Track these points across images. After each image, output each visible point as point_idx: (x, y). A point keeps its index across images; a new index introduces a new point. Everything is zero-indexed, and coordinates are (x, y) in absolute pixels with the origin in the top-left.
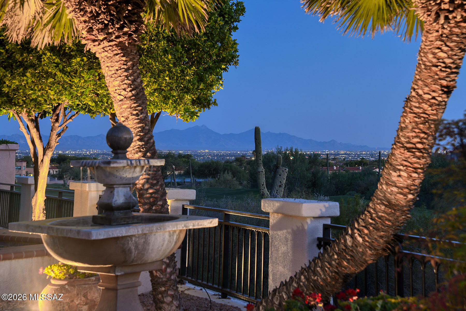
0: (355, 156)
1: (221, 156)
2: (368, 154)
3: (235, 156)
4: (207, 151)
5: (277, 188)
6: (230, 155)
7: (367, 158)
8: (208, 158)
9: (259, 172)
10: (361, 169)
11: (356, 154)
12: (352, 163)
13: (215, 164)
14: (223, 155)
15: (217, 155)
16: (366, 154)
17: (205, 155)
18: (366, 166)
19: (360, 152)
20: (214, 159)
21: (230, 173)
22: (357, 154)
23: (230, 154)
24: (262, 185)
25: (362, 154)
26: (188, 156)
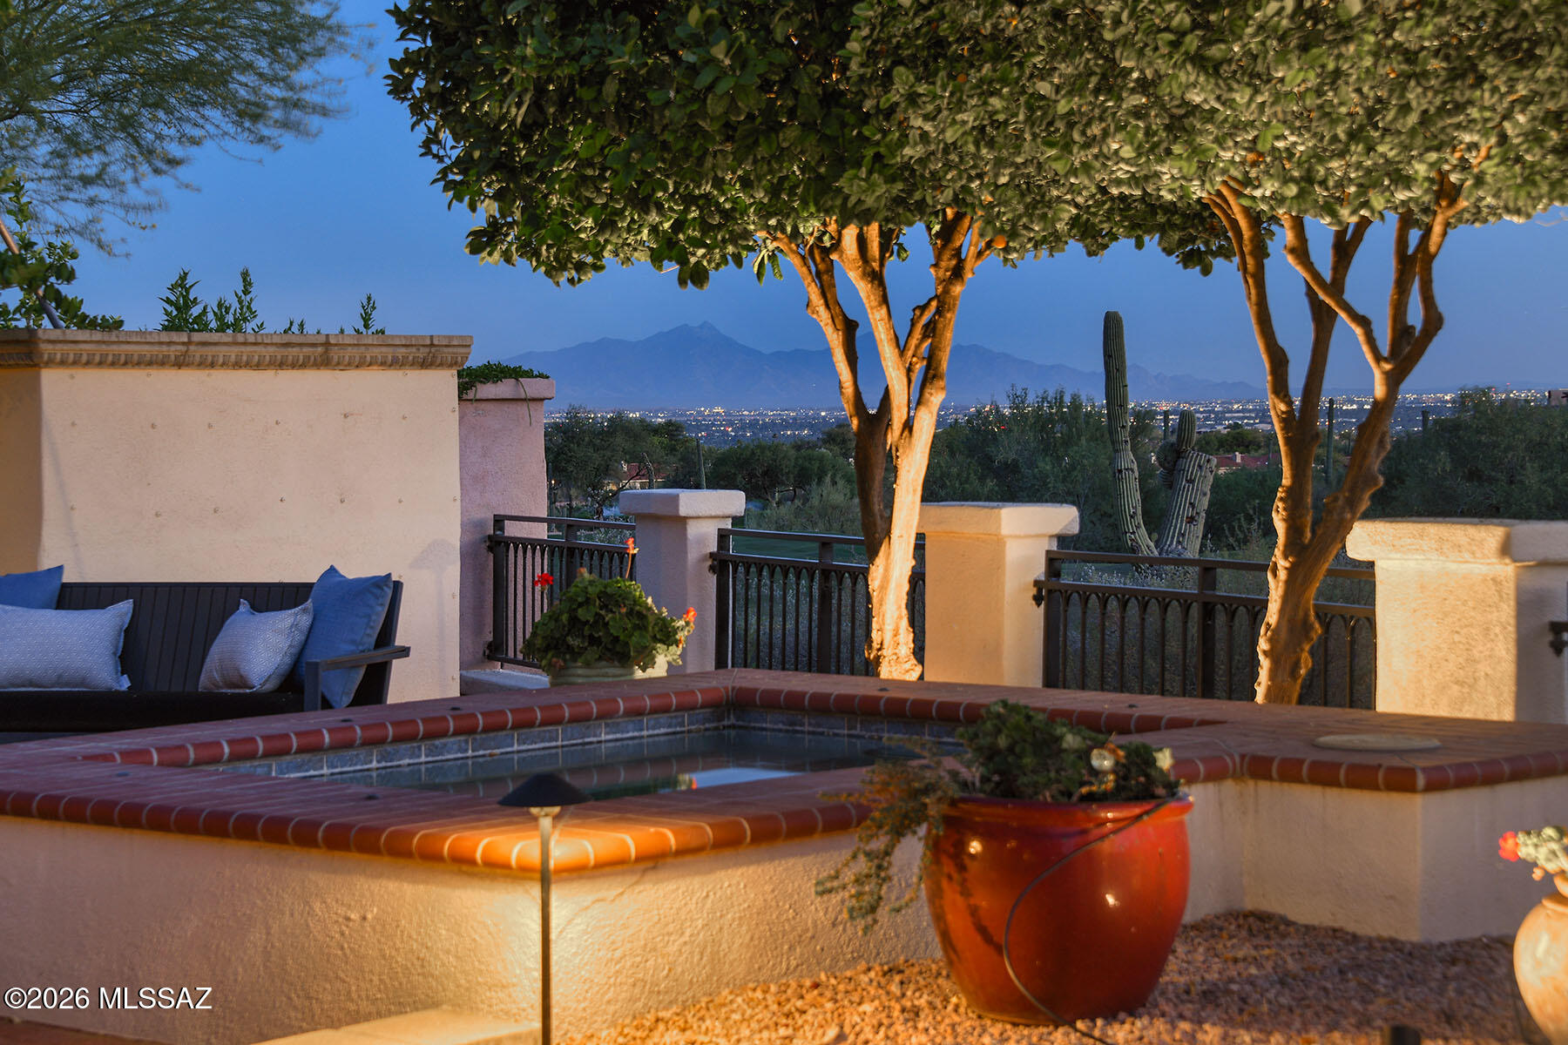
0: (1207, 419)
1: (765, 426)
2: (1250, 411)
3: (811, 427)
4: (719, 410)
5: (1180, 525)
6: (796, 424)
7: (1247, 424)
8: (725, 433)
9: (1120, 471)
10: (1239, 460)
11: (1209, 412)
12: (1207, 443)
13: (768, 454)
14: (773, 423)
15: (753, 424)
16: (1242, 411)
17: (713, 425)
18: (1256, 450)
19: (1223, 403)
20: (744, 436)
21: (841, 483)
22: (1212, 411)
23: (794, 419)
24: (1132, 517)
25: (1231, 411)
26: (671, 430)
